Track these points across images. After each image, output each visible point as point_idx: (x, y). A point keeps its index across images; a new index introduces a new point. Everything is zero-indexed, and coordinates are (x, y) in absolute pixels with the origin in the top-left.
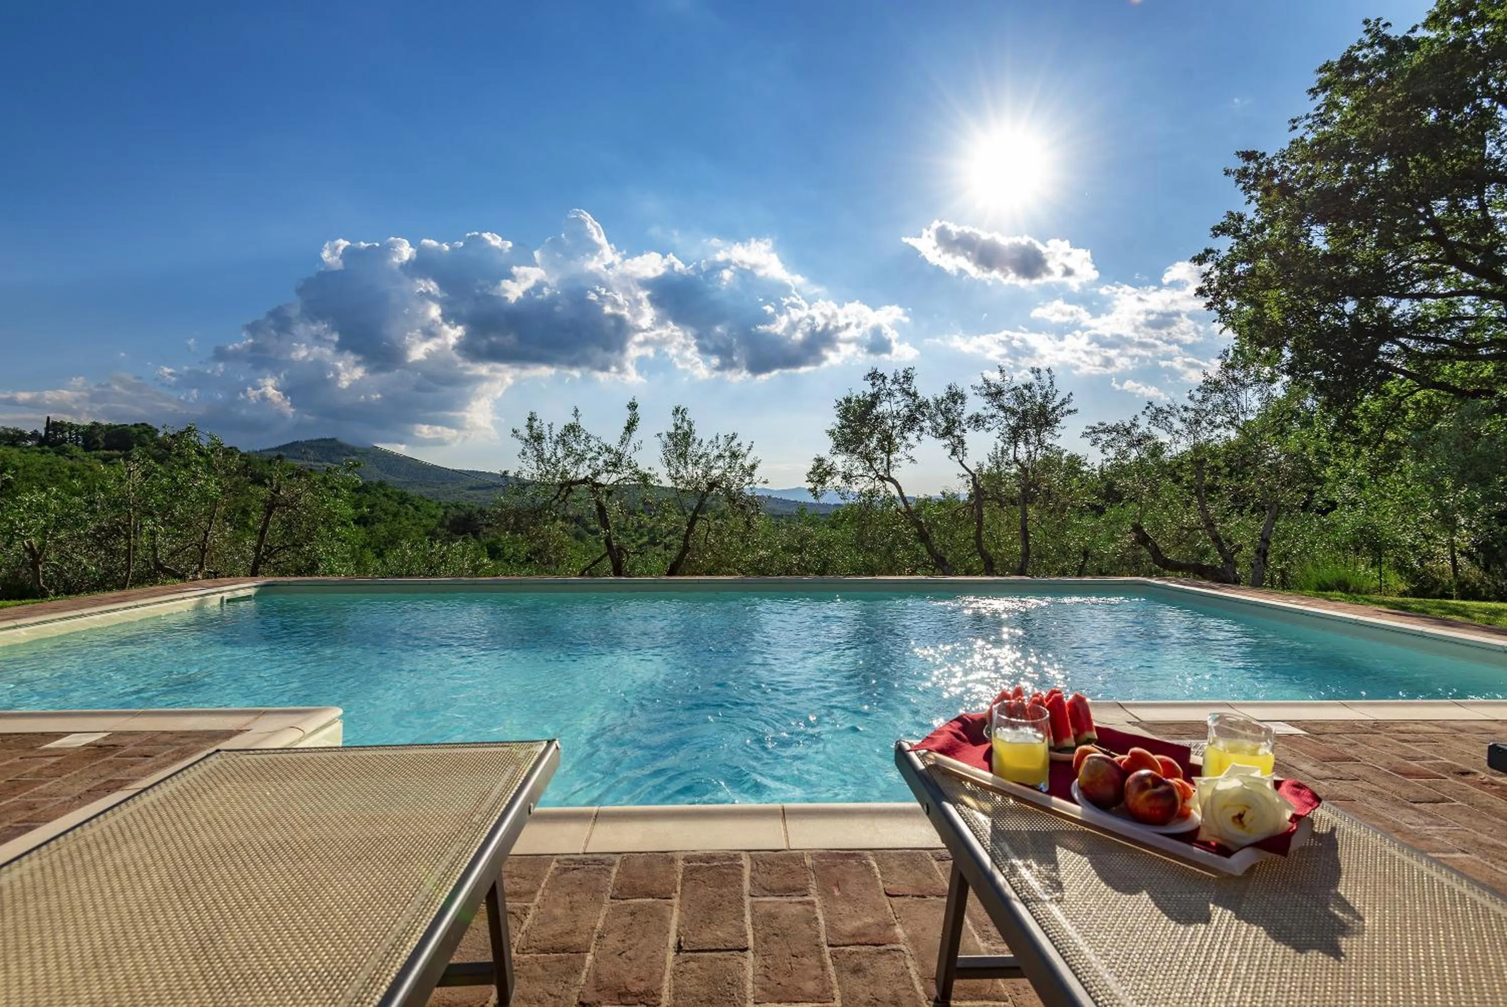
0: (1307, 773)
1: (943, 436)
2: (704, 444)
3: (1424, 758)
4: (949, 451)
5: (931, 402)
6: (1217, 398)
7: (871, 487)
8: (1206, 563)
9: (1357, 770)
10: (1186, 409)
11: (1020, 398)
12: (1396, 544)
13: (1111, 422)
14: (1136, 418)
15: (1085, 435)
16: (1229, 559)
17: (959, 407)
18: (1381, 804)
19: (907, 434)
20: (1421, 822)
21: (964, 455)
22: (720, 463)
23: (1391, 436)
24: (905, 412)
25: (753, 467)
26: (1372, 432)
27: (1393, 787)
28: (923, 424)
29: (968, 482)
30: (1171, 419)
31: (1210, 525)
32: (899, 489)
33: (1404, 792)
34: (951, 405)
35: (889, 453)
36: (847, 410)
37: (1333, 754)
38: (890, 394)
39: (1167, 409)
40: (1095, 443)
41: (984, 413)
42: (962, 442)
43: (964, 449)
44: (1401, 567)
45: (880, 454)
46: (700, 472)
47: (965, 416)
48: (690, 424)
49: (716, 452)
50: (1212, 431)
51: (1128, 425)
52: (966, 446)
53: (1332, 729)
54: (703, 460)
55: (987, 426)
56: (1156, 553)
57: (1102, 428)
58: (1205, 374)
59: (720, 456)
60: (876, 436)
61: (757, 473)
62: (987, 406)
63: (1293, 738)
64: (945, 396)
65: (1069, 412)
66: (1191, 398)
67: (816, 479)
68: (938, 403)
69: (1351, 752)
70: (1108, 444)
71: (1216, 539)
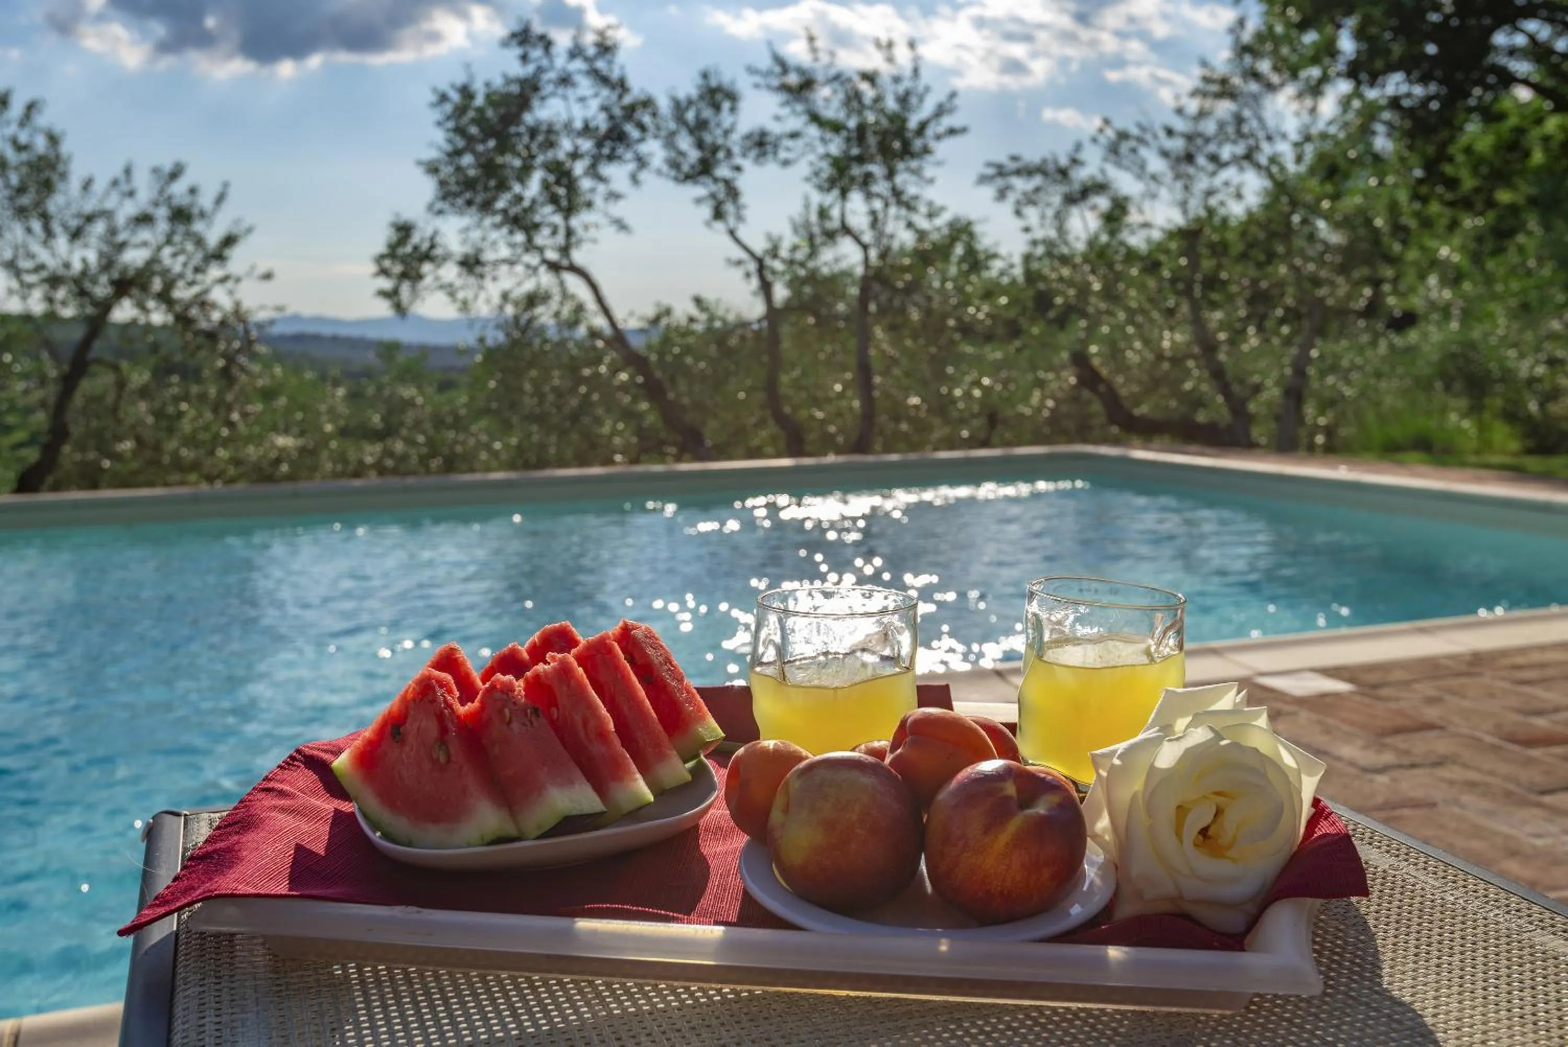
0: (1352, 764)
1: (689, 178)
2: (99, 186)
3: (1556, 710)
4: (706, 211)
5: (664, 105)
6: (1225, 108)
7: (529, 286)
8: (1201, 417)
9: (1441, 745)
10: (1170, 132)
11: (853, 99)
12: (1507, 376)
13: (1032, 156)
14: (1078, 147)
15: (983, 180)
16: (1238, 408)
17: (726, 118)
18: (1485, 804)
19: (607, 170)
20: (1553, 829)
21: (740, 218)
22: (145, 234)
23: (1504, 196)
24: (601, 122)
25: (229, 241)
26: (1477, 190)
27: (1503, 768)
28: (644, 148)
29: (748, 275)
30: (1144, 152)
31: (1209, 347)
32: (594, 288)
33: (1525, 775)
34: (707, 113)
35: (569, 211)
36: (460, 111)
37: (1400, 721)
38: (565, 80)
39: (1134, 131)
40: (1002, 195)
41: (775, 128)
42: (733, 192)
43: (739, 208)
44: (1512, 415)
45: (548, 214)
46: (92, 257)
47: (735, 137)
48: (53, 139)
49: (129, 209)
50: (1213, 174)
51: (1063, 161)
52: (744, 199)
53: (1398, 675)
54: (99, 227)
55: (783, 155)
56: (1113, 403)
57: (1013, 166)
58: (1204, 64)
59: (144, 219)
60: (537, 177)
61: (238, 258)
62: (785, 111)
63: (1328, 700)
64: (694, 93)
65: (952, 132)
66: (1180, 111)
67: (398, 269)
68: (679, 108)
69: (1432, 714)
70: (1030, 199)
71: (1218, 374)
